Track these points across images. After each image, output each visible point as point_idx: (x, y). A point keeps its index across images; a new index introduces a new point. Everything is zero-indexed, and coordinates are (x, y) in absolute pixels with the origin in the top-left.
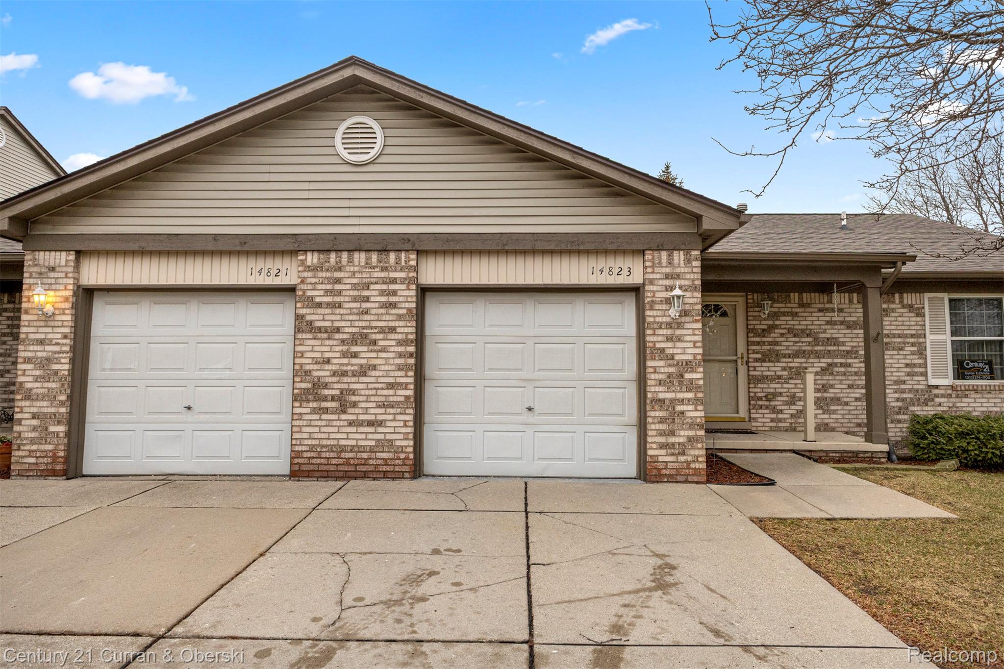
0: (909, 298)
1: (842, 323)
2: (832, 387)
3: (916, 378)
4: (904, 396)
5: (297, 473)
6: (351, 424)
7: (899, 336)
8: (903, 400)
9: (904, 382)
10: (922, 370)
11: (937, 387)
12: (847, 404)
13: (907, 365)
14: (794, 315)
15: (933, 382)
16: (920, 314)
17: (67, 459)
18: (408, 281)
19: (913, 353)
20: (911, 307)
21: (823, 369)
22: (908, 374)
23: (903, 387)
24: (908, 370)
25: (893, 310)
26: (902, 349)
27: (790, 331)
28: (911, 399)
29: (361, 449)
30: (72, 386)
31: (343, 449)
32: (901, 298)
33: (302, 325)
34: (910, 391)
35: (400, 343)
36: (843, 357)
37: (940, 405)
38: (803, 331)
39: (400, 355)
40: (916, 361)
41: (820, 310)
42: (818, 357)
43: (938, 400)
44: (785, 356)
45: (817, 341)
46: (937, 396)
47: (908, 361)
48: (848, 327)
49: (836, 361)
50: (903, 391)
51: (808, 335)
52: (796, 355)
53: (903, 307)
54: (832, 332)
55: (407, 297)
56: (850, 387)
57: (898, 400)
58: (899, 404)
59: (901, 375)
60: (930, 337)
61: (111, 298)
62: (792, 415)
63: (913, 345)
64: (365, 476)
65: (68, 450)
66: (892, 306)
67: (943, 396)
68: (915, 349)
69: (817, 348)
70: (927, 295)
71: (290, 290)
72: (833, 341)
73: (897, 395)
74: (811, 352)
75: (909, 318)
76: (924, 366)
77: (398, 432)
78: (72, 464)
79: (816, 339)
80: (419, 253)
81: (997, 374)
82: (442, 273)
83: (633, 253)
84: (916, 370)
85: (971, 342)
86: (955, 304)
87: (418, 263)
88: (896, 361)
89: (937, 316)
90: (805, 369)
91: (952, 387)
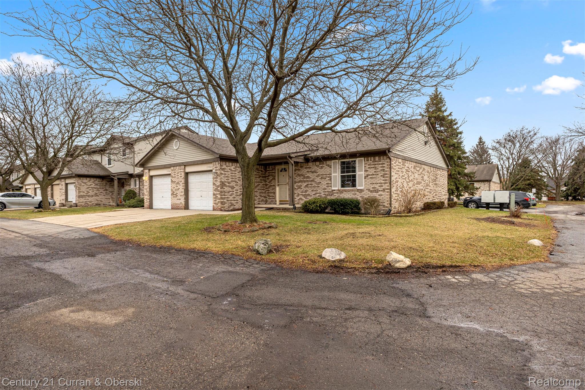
0: (328, 162)
1: (311, 171)
2: (308, 191)
3: (329, 188)
5: (172, 209)
6: (177, 199)
7: (325, 175)
9: (326, 189)
11: (334, 190)
12: (311, 196)
13: (327, 184)
14: (299, 170)
15: (333, 189)
16: (331, 168)
17: (149, 206)
18: (183, 172)
19: (329, 180)
20: (328, 165)
21: (306, 186)
22: (327, 186)
25: (324, 167)
26: (325, 179)
27: (298, 175)
28: (328, 194)
29: (178, 204)
30: (150, 193)
31: (176, 204)
32: (326, 163)
33: (172, 181)
34: (327, 191)
35: (182, 184)
36: (311, 182)
37: (335, 196)
38: (301, 174)
39: (182, 186)
40: (329, 182)
41: (306, 168)
43: (334, 194)
44: (297, 182)
45: (304, 178)
46: (334, 193)
47: (327, 182)
48: (312, 173)
49: (309, 183)
50: (325, 192)
51: (302, 176)
52: (299, 182)
53: (327, 165)
54: (308, 175)
55: (183, 174)
56: (312, 191)
57: (324, 194)
58: (324, 196)
59: (325, 187)
60: (333, 174)
61: (155, 177)
62: (298, 199)
63: (329, 177)
64: (179, 209)
65: (150, 204)
67: (336, 193)
68: (329, 178)
70: (333, 161)
71: (170, 174)
72: (308, 177)
74: (303, 181)
75: (328, 169)
76: (331, 184)
77: (182, 201)
78: (151, 207)
79: (304, 177)
80: (185, 166)
81: (354, 185)
82: (188, 169)
83: (211, 163)
84: (329, 185)
85: (347, 175)
86: (343, 163)
87: (185, 168)
88: (324, 182)
89: (335, 168)
90: (301, 186)
91: (339, 190)
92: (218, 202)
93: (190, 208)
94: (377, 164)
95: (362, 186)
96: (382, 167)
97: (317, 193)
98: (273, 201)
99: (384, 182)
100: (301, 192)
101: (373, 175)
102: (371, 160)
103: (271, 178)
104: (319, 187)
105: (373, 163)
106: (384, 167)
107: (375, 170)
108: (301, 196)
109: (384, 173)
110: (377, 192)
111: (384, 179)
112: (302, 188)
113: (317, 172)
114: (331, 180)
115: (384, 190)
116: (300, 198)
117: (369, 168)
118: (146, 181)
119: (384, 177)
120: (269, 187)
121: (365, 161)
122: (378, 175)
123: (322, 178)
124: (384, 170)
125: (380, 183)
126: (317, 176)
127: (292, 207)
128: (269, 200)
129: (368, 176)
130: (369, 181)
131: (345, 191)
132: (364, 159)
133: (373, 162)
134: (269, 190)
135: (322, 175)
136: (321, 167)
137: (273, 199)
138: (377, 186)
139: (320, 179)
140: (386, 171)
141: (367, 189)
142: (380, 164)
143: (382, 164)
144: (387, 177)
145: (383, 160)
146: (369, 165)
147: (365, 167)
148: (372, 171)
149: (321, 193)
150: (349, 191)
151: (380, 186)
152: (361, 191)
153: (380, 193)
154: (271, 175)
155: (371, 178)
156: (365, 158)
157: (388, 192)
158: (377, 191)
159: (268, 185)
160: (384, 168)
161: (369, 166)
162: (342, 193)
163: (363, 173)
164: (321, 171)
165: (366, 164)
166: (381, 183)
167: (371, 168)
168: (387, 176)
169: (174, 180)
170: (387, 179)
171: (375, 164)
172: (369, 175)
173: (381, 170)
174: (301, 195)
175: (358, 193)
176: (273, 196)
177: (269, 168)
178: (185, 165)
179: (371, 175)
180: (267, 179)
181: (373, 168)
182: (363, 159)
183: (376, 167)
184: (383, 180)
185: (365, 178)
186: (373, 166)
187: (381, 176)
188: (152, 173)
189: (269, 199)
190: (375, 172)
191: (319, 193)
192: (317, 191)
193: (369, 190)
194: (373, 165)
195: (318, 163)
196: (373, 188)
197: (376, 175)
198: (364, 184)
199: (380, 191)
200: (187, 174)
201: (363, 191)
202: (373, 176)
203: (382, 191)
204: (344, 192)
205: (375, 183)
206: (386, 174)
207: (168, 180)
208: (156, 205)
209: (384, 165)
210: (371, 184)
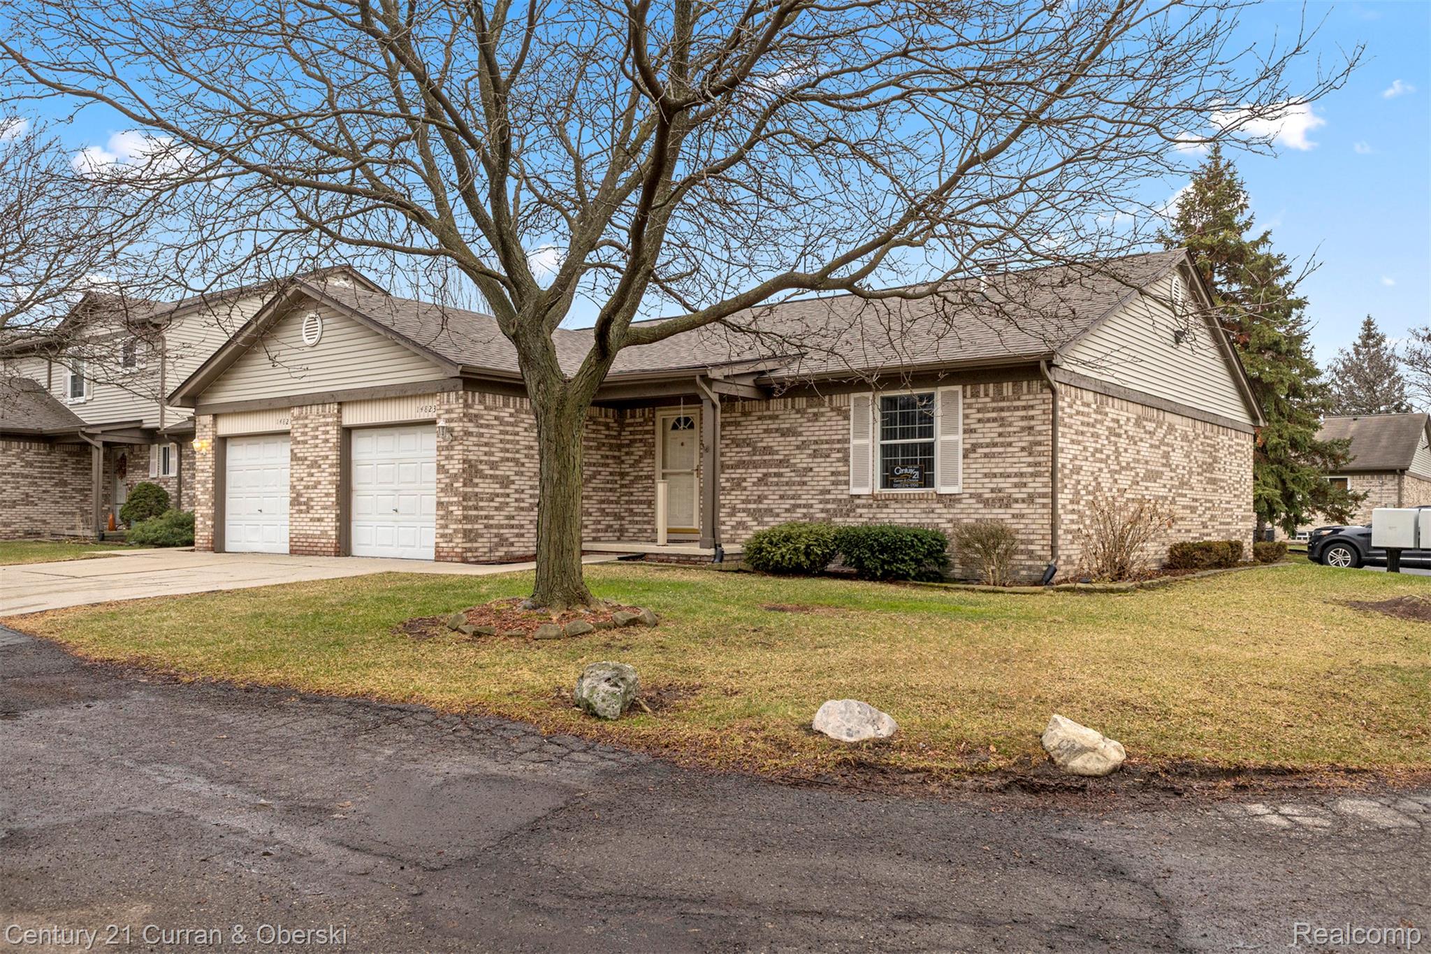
0: (838, 400)
1: (777, 430)
2: (766, 497)
3: (840, 487)
4: (829, 506)
5: (293, 552)
6: (312, 520)
7: (827, 442)
8: (827, 511)
9: (829, 492)
10: (845, 478)
11: (859, 497)
12: (778, 515)
13: (833, 474)
14: (737, 424)
15: (854, 491)
16: (847, 418)
17: (213, 541)
18: (332, 424)
19: (839, 460)
20: (838, 410)
21: (760, 480)
22: (833, 483)
23: (828, 497)
24: (833, 478)
25: (822, 414)
26: (828, 456)
27: (733, 440)
28: (835, 510)
29: (313, 536)
30: (215, 497)
31: (307, 536)
32: (831, 400)
33: (294, 457)
34: (834, 500)
35: (331, 466)
36: (777, 466)
37: (861, 516)
38: (744, 440)
39: (330, 474)
40: (841, 469)
41: (759, 418)
42: (755, 467)
43: (859, 511)
44: (728, 467)
45: (755, 451)
46: (858, 506)
47: (833, 469)
48: (783, 435)
49: (771, 470)
50: (827, 502)
51: (748, 445)
52: (737, 466)
53: (832, 410)
54: (769, 441)
55: (333, 434)
56: (782, 497)
57: (822, 511)
58: (823, 515)
59: (826, 484)
60: (854, 442)
61: (238, 441)
62: (733, 527)
63: (839, 451)
64: (316, 554)
65: (214, 534)
66: (822, 410)
67: (864, 506)
68: (840, 455)
69: (755, 458)
70: (853, 396)
71: (287, 433)
72: (768, 450)
73: (821, 506)
74: (750, 462)
75: (837, 422)
76: (847, 473)
77: (329, 526)
78: (217, 545)
79: (754, 449)
80: (340, 404)
81: (927, 481)
82: (352, 416)
83: (433, 395)
84: (840, 478)
85: (903, 445)
86: (889, 403)
87: (339, 411)
88: (823, 469)
89: (861, 419)
90: (744, 480)
91: (873, 496)
92: (455, 531)
93: (356, 550)
94: (1009, 409)
95: (956, 484)
96: (1023, 418)
97: (799, 506)
98: (645, 530)
99: (1030, 470)
100: (743, 502)
101: (995, 445)
102: (987, 395)
103: (638, 450)
104: (804, 483)
105: (995, 405)
106: (1032, 418)
107: (1001, 430)
108: (741, 516)
109: (1031, 438)
110: (1008, 506)
111: (1030, 459)
112: (745, 489)
113: (800, 434)
114: (846, 460)
115: (1030, 499)
116: (739, 523)
117: (980, 421)
118: (204, 456)
119: (1030, 454)
120: (632, 482)
121: (964, 397)
122: (1010, 444)
123: (815, 454)
124: (1031, 428)
125: (1016, 475)
126: (798, 447)
127: (711, 552)
128: (633, 529)
129: (974, 447)
130: (980, 465)
131: (896, 501)
132: (964, 392)
133: (993, 400)
134: (631, 494)
135: (816, 442)
136: (815, 414)
137: (645, 522)
138: (1006, 484)
139: (809, 456)
140: (1040, 433)
141: (971, 496)
142: (1017, 408)
143: (1025, 408)
144: (1041, 454)
145: (1029, 392)
146: (979, 411)
147: (966, 416)
148: (989, 432)
149: (811, 506)
150: (909, 500)
151: (1016, 485)
152: (950, 500)
153: (1018, 508)
154: (641, 440)
155: (986, 455)
156: (964, 386)
157: (1044, 506)
158: (1006, 502)
159: (627, 474)
160: (1033, 423)
161: (980, 416)
162: (887, 506)
163: (959, 437)
164: (812, 431)
165: (969, 406)
166: (1022, 475)
167: (988, 420)
168: (1042, 448)
169: (300, 451)
170: (1042, 459)
171: (1002, 409)
172: (981, 446)
173: (1023, 429)
174: (744, 510)
175: (939, 507)
176: (646, 514)
177: (633, 416)
178: (342, 400)
179: (988, 446)
180: (627, 454)
181: (994, 420)
182: (959, 388)
183: (1002, 419)
184: (1029, 465)
185: (965, 457)
186: (994, 415)
187: (1023, 449)
188: (227, 427)
189: (631, 522)
190: (1000, 435)
191: (805, 506)
192: (799, 497)
193: (978, 497)
194: (994, 410)
195: (801, 402)
196: (993, 491)
197: (1002, 445)
198: (960, 476)
199: (1016, 501)
200: (347, 433)
201: (959, 501)
202: (994, 450)
203: (1023, 501)
204: (893, 505)
205: (1002, 475)
206: (1039, 444)
207: (280, 453)
208: (233, 540)
209: (1031, 413)
210: (986, 475)
